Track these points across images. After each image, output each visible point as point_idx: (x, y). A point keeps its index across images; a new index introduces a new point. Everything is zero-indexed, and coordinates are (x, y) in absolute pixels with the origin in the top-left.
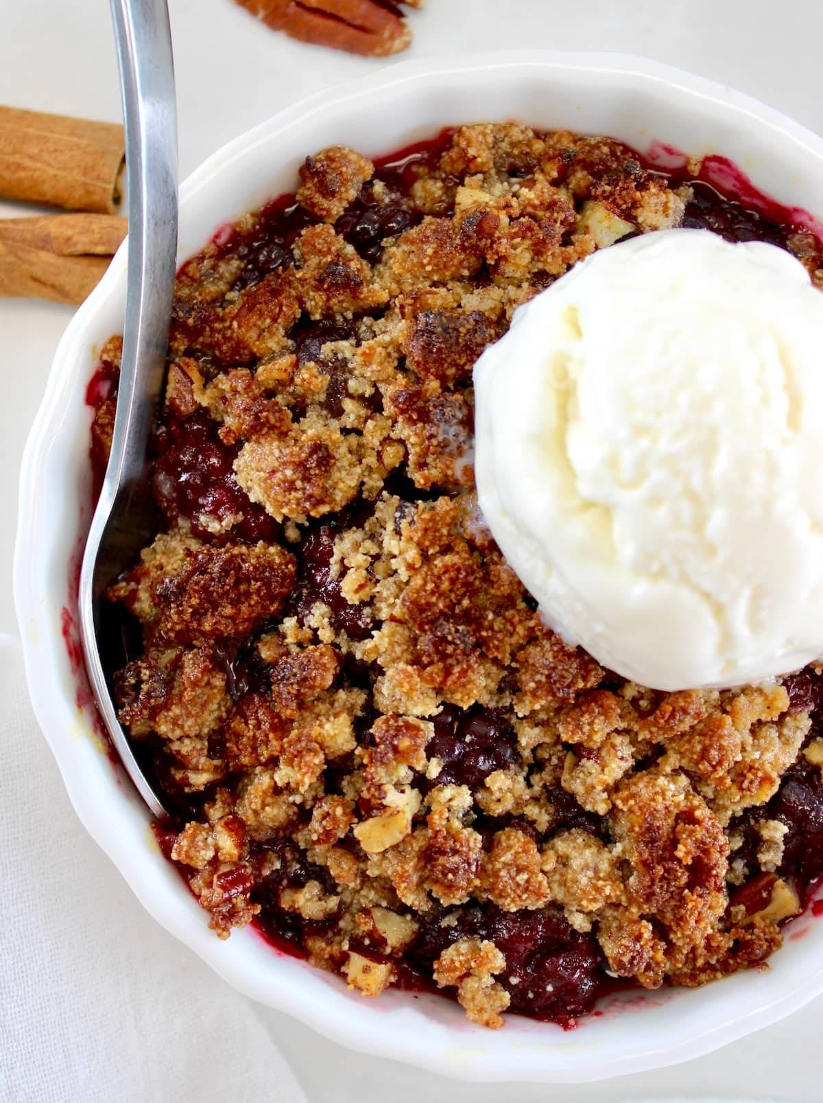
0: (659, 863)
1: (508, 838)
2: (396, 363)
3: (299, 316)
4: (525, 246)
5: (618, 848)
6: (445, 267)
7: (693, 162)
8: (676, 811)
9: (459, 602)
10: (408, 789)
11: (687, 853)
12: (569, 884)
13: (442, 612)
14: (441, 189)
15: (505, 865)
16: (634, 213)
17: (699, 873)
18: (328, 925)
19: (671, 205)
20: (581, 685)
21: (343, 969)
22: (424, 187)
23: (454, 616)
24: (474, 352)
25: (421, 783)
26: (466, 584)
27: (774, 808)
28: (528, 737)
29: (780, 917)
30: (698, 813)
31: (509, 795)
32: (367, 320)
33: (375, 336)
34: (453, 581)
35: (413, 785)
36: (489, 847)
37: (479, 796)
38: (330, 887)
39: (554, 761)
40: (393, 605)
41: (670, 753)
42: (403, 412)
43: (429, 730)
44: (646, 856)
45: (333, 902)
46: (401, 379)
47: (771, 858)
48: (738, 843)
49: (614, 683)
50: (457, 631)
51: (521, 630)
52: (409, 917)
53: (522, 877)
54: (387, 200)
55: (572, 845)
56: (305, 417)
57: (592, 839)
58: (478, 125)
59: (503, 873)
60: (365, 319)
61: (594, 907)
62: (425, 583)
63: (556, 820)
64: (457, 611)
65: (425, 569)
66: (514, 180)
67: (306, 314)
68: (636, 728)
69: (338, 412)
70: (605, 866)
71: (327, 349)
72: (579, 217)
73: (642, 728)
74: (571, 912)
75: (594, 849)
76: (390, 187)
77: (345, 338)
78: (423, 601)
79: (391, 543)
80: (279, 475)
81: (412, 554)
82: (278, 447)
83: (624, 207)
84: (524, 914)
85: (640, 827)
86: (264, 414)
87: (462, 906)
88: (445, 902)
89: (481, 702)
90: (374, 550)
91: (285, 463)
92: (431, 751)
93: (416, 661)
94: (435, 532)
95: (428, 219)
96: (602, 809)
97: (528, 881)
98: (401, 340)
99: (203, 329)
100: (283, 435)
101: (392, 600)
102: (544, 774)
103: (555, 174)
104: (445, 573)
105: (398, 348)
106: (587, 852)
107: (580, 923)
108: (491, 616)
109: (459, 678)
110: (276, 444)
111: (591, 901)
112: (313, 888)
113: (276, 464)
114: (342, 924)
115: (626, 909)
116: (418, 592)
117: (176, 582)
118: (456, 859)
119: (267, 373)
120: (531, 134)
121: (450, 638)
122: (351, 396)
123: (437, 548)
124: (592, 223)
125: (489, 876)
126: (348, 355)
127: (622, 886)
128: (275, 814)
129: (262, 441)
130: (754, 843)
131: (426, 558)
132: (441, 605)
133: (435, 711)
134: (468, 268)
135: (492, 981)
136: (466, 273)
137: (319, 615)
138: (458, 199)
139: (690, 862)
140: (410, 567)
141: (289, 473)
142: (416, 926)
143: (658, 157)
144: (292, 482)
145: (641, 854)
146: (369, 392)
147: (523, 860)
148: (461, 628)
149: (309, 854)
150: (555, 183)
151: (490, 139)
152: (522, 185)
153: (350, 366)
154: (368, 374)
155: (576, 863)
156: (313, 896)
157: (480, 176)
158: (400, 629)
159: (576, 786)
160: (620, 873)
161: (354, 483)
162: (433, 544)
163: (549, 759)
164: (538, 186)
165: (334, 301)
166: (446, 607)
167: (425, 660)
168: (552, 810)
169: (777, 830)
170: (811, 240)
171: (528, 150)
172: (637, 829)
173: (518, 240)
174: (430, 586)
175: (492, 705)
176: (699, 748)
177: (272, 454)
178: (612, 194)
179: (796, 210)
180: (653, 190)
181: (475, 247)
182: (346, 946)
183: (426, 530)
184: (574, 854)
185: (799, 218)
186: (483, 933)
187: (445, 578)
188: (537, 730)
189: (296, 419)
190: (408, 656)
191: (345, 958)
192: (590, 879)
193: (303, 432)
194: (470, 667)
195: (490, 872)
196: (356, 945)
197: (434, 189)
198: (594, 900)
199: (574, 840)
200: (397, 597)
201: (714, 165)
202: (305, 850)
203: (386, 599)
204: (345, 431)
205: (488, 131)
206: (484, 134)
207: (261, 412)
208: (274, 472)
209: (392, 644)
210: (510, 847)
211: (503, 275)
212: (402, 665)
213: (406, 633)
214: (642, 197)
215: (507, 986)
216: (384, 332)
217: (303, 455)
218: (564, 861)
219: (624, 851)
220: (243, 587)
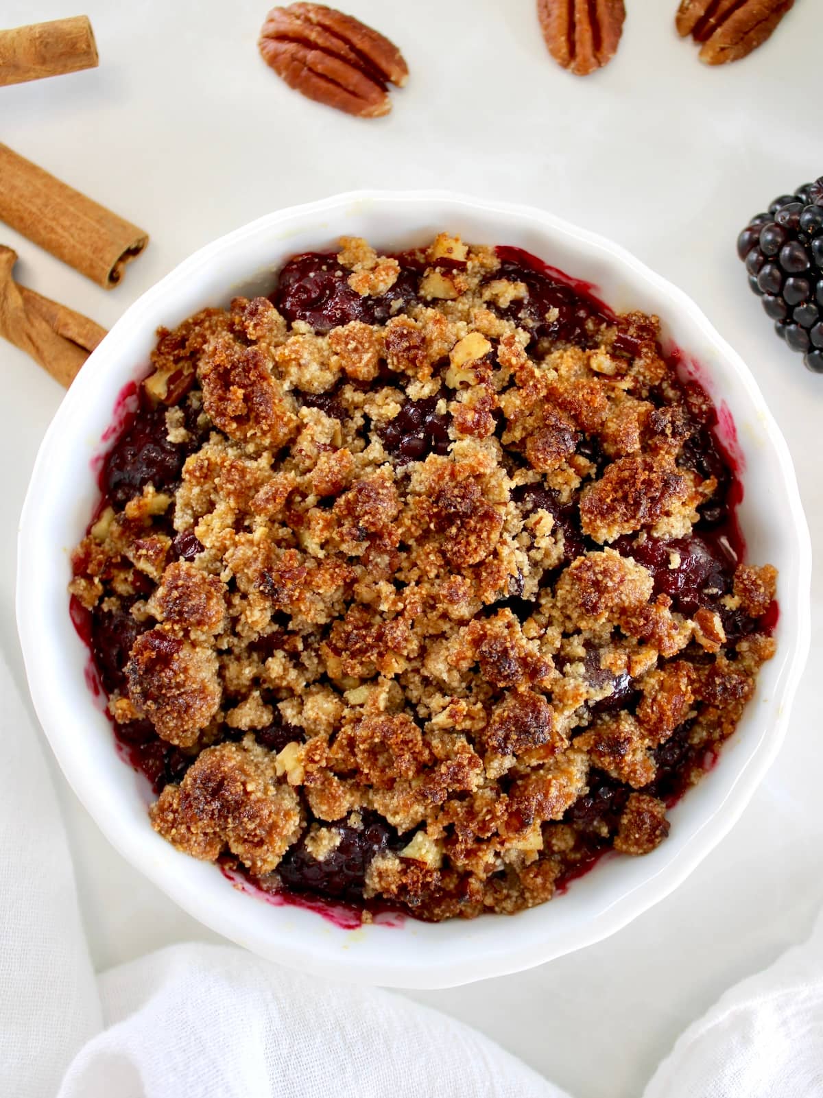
0: (255, 381)
1: (369, 372)
2: (553, 696)
3: (637, 709)
4: (481, 815)
5: (286, 386)
6: (537, 781)
7: (369, 921)
8: (251, 423)
9: (459, 529)
10: (458, 386)
11: (235, 393)
12: (316, 350)
13: (470, 517)
14: (554, 845)
15: (366, 351)
16: (404, 866)
17: (223, 382)
18: (487, 279)
19: (376, 880)
20: (350, 495)
21: (467, 248)
22: (567, 843)
23: (461, 518)
28: (376, 449)
29: (157, 374)
30: (234, 425)
31: (380, 403)
32: (585, 723)
33: (575, 712)
34: (469, 543)
35: (455, 391)
36: (383, 361)
37: (402, 397)
38: (492, 304)
39: (349, 439)
40: (507, 514)
41: (267, 467)
42: (539, 660)
43: (452, 432)
44: (265, 384)
45: (487, 295)
46: (547, 684)
47: (174, 416)
48: (201, 418)
50: (455, 507)
51: (408, 522)
52: (429, 298)
53: (352, 345)
54: (595, 823)
55: (321, 379)
56: (611, 633)
57: (306, 388)
58: (539, 904)
59: (367, 345)
60: (586, 724)
61: (292, 339)
62: (488, 538)
63: (338, 397)
64: (459, 522)
65: (493, 546)
66: (501, 868)
67: (632, 713)
68: (299, 479)
69: (588, 645)
70: (293, 370)
71: (609, 690)
72: (444, 851)
73: (294, 479)
74: (309, 332)
75: (304, 380)
76: (597, 835)
77: (598, 703)
78: (486, 522)
79: (522, 557)
80: (617, 579)
81: (504, 552)
82: (624, 602)
83: (412, 868)
84: (344, 321)
85: (274, 403)
86: (642, 623)
87: (390, 317)
88: (404, 317)
89: (421, 463)
90: (533, 552)
91: (615, 590)
92: (448, 418)
93: (478, 477)
94: (492, 572)
95: (560, 817)
96: (305, 410)
97: (347, 344)
98: (556, 715)
101: (509, 518)
102: (355, 427)
103: (472, 880)
104: (476, 549)
105: (556, 708)
106: (308, 377)
107: (302, 326)
108: (432, 526)
109: (443, 473)
110: (627, 604)
111: (298, 342)
112: (504, 303)
113: (621, 588)
114: (477, 281)
115: (269, 344)
116: (492, 528)
117: (672, 489)
119: (649, 658)
120: (497, 909)
121: (459, 500)
122: (581, 659)
123: (488, 562)
124: (434, 849)
125: (376, 341)
126: (592, 690)
127: (277, 359)
129: (637, 603)
130: (190, 422)
131: (494, 553)
132: (472, 523)
133: (452, 446)
134: (519, 787)
135: (354, 269)
136: (520, 782)
138: (541, 838)
139: (231, 388)
140: (504, 544)
141: (610, 584)
142: (422, 293)
143: (396, 918)
144: (605, 576)
145: (269, 385)
146: (568, 668)
147: (355, 358)
148: (453, 510)
149: (514, 325)
150: (470, 874)
151: (527, 895)
152: (494, 865)
153: (588, 683)
154: (572, 681)
155: (314, 367)
156: (503, 295)
157: (528, 863)
158: (497, 498)
159: (330, 423)
160: (280, 369)
161: (560, 592)
162: (492, 563)
163: (353, 440)
164: (481, 868)
166: (469, 523)
167: (472, 480)
168: (344, 404)
169: (174, 437)
170: (265, 886)
171: (496, 896)
172: (277, 401)
173: (488, 818)
174: (484, 535)
175: (411, 464)
177: (626, 595)
178: (425, 876)
179: (281, 904)
180: (393, 887)
182: (469, 265)
183: (499, 571)
184: (318, 373)
185: (278, 899)
186: (370, 302)
187: (474, 545)
188: (371, 457)
189: (617, 628)
190: (485, 480)
191: (468, 256)
192: (301, 357)
193: (609, 620)
194: (438, 483)
195: (376, 343)
196: (462, 267)
197: (559, 843)
198: (294, 344)
199: (320, 383)
200: (506, 521)
201: (353, 923)
202: (517, 327)
203: (514, 517)
204: (578, 631)
205: (531, 901)
206: (534, 898)
207: (645, 625)
208: (622, 581)
209: (500, 485)
210: (367, 365)
211: (492, 789)
212: (488, 471)
213: (491, 497)
214: (400, 880)
215: (343, 268)
216: (569, 717)
217: (603, 600)
218: (324, 365)
219: (282, 385)
220: (620, 494)
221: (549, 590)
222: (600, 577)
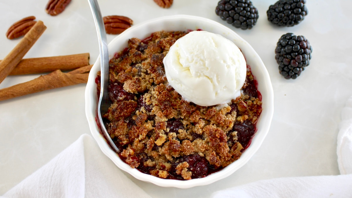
0: (213, 139)
1: (185, 141)
2: (149, 65)
3: (131, 62)
5: (206, 139)
6: (155, 50)
8: (215, 130)
9: (167, 99)
10: (164, 135)
11: (218, 135)
12: (198, 147)
15: (185, 145)
17: (221, 139)
18: (154, 167)
21: (158, 174)
24: (162, 60)
25: (167, 134)
26: (168, 95)
27: (234, 129)
28: (185, 122)
29: (240, 150)
30: (219, 129)
31: (183, 134)
34: (165, 95)
36: (181, 143)
37: (178, 134)
38: (153, 159)
41: (211, 121)
42: (151, 72)
43: (166, 124)
44: (211, 138)
45: (154, 162)
46: (150, 67)
47: (236, 138)
48: (229, 138)
49: (198, 108)
52: (169, 163)
53: (189, 147)
54: (144, 45)
57: (201, 139)
59: (185, 146)
60: (143, 60)
61: (203, 150)
62: (160, 97)
63: (194, 138)
65: (160, 95)
70: (204, 142)
71: (137, 65)
73: (205, 117)
74: (199, 153)
76: (144, 43)
77: (140, 64)
78: (160, 100)
79: (153, 93)
81: (157, 92)
84: (191, 155)
85: (208, 133)
87: (179, 157)
88: (175, 157)
89: (174, 117)
90: (150, 95)
92: (167, 127)
96: (201, 132)
97: (190, 147)
98: (150, 61)
99: (115, 68)
100: (131, 79)
101: (155, 102)
102: (189, 130)
104: (163, 94)
105: (149, 63)
106: (200, 141)
107: (201, 154)
109: (169, 112)
110: (130, 80)
112: (149, 160)
114: (156, 167)
117: (115, 108)
118: (175, 145)
119: (127, 70)
120: (167, 32)
121: (166, 104)
122: (142, 72)
123: (161, 91)
126: (141, 66)
127: (208, 145)
128: (140, 145)
129: (128, 80)
130: (232, 137)
131: (160, 93)
133: (167, 120)
135: (187, 170)
136: (159, 51)
137: (142, 109)
139: (219, 137)
140: (157, 95)
142: (171, 164)
144: (134, 85)
146: (145, 71)
147: (188, 144)
148: (168, 102)
149: (148, 154)
150: (172, 37)
151: (160, 33)
153: (141, 67)
154: (145, 68)
155: (198, 143)
156: (150, 162)
158: (157, 107)
159: (195, 130)
160: (207, 143)
162: (160, 90)
163: (190, 127)
165: (137, 58)
166: (165, 100)
167: (163, 110)
168: (192, 136)
169: (235, 133)
175: (177, 118)
176: (216, 118)
177: (130, 82)
181: (159, 46)
182: (158, 170)
183: (159, 88)
184: (198, 142)
186: (183, 160)
190: (160, 110)
191: (158, 172)
192: (202, 145)
193: (134, 78)
194: (171, 110)
195: (182, 147)
196: (160, 169)
198: (203, 148)
199: (197, 140)
204: (142, 78)
209: (156, 109)
212: (159, 112)
213: (159, 107)
215: (190, 171)
217: (135, 81)
218: (196, 144)
220: (128, 107)
221: (147, 88)
222: (135, 85)
